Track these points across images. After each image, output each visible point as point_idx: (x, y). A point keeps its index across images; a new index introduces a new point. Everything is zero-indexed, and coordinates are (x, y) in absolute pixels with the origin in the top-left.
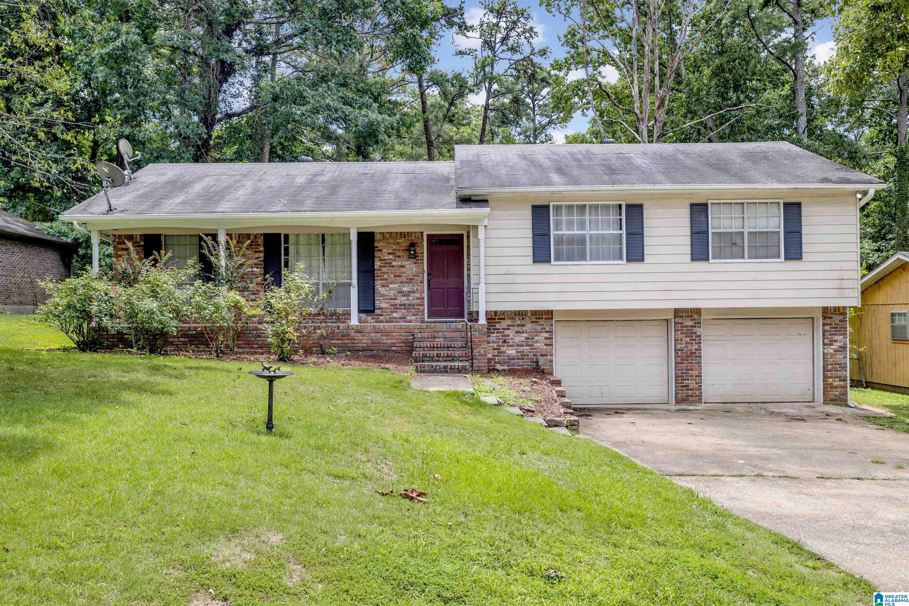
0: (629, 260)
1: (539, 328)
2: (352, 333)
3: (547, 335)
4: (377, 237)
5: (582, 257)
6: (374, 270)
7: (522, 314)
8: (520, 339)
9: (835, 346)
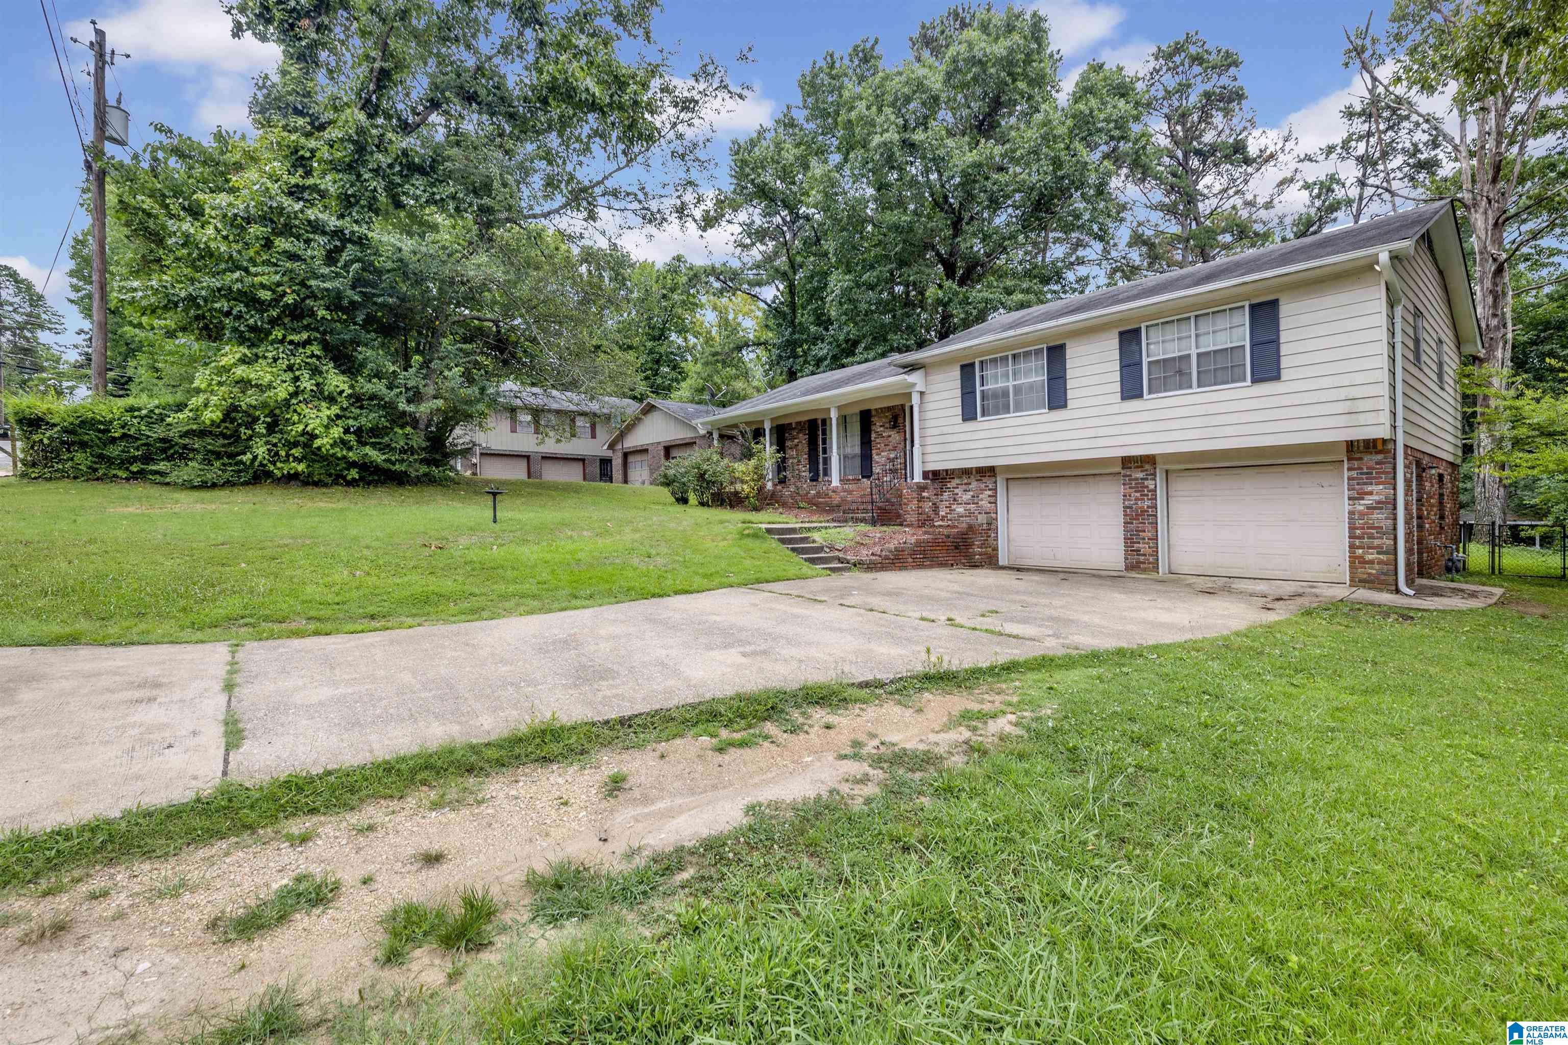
0: (1050, 408)
1: (983, 486)
2: (831, 493)
3: (990, 493)
4: (873, 413)
5: (1007, 409)
6: (870, 441)
7: (966, 472)
8: (967, 497)
9: (1369, 501)
